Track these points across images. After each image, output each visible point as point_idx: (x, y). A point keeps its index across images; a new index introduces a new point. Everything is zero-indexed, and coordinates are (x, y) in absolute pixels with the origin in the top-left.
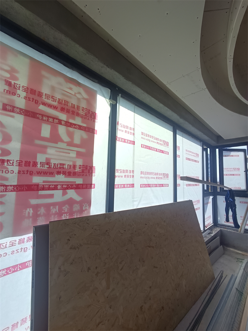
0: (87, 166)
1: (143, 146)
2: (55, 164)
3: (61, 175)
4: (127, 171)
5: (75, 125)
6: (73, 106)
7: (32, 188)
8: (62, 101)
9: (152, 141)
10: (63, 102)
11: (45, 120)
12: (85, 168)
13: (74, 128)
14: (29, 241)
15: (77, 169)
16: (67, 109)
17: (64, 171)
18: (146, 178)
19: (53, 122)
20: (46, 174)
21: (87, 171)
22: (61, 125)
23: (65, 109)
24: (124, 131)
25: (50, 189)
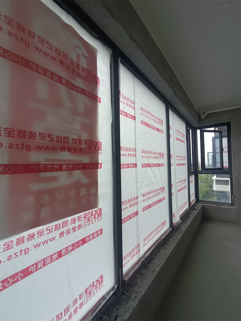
0: (93, 141)
1: (142, 122)
2: (58, 136)
3: (66, 151)
4: (130, 149)
5: (77, 87)
6: (73, 63)
8: (60, 52)
10: (62, 53)
11: (41, 74)
12: (91, 144)
13: (76, 91)
14: (31, 239)
15: (83, 144)
16: (67, 64)
17: (69, 147)
18: (146, 157)
19: (52, 79)
20: (49, 150)
21: (93, 147)
22: (62, 84)
23: (64, 64)
24: (126, 104)
25: (54, 170)
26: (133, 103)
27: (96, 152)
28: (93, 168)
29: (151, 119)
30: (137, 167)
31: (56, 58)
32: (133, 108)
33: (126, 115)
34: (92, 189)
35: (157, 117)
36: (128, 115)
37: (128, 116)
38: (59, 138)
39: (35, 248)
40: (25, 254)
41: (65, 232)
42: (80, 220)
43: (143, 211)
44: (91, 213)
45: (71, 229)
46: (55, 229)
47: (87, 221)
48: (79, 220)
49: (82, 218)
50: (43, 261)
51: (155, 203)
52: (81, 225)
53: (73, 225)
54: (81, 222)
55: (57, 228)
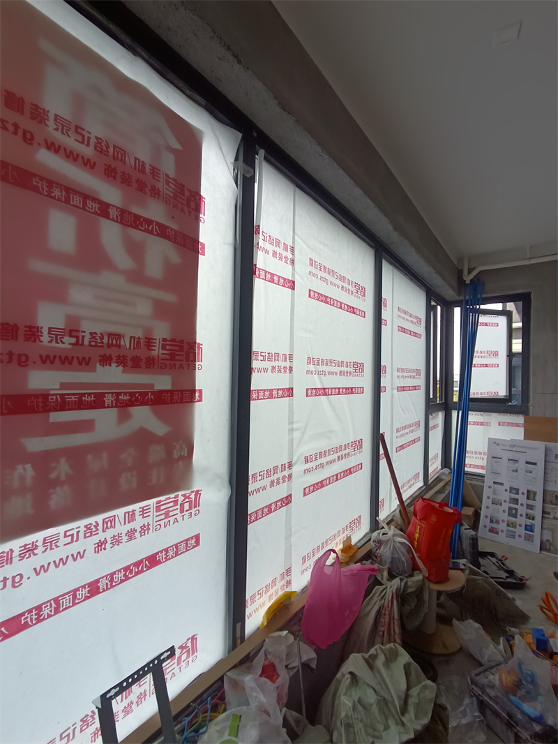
0: (182, 342)
1: (312, 294)
2: (95, 333)
3: (114, 365)
4: (277, 355)
5: (149, 222)
6: (141, 167)
7: (29, 405)
8: (108, 147)
9: (331, 283)
10: (111, 150)
11: (59, 200)
12: (178, 348)
13: (147, 231)
14: (27, 556)
15: (156, 348)
16: (124, 173)
17: (121, 355)
18: (319, 373)
19: (84, 209)
20: (70, 363)
21: (183, 355)
22: (109, 218)
23: (116, 173)
24: (271, 253)
25: (82, 406)
26: (289, 249)
27: (189, 365)
28: (182, 402)
29: (335, 285)
30: (292, 396)
31: (95, 163)
32: (288, 261)
33: (272, 278)
34: (178, 447)
35: (351, 279)
36: (276, 279)
37: (275, 281)
38: (97, 338)
39: (38, 574)
40: (14, 586)
41: (109, 541)
42: (145, 515)
43: (305, 495)
44: (173, 499)
45: (123, 535)
46: (85, 534)
47: (163, 517)
48: (143, 515)
49: (151, 510)
50: (54, 602)
51: (337, 477)
52: (148, 525)
53: (129, 526)
54: (149, 520)
55: (91, 532)
